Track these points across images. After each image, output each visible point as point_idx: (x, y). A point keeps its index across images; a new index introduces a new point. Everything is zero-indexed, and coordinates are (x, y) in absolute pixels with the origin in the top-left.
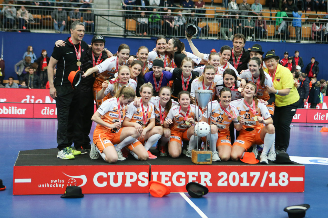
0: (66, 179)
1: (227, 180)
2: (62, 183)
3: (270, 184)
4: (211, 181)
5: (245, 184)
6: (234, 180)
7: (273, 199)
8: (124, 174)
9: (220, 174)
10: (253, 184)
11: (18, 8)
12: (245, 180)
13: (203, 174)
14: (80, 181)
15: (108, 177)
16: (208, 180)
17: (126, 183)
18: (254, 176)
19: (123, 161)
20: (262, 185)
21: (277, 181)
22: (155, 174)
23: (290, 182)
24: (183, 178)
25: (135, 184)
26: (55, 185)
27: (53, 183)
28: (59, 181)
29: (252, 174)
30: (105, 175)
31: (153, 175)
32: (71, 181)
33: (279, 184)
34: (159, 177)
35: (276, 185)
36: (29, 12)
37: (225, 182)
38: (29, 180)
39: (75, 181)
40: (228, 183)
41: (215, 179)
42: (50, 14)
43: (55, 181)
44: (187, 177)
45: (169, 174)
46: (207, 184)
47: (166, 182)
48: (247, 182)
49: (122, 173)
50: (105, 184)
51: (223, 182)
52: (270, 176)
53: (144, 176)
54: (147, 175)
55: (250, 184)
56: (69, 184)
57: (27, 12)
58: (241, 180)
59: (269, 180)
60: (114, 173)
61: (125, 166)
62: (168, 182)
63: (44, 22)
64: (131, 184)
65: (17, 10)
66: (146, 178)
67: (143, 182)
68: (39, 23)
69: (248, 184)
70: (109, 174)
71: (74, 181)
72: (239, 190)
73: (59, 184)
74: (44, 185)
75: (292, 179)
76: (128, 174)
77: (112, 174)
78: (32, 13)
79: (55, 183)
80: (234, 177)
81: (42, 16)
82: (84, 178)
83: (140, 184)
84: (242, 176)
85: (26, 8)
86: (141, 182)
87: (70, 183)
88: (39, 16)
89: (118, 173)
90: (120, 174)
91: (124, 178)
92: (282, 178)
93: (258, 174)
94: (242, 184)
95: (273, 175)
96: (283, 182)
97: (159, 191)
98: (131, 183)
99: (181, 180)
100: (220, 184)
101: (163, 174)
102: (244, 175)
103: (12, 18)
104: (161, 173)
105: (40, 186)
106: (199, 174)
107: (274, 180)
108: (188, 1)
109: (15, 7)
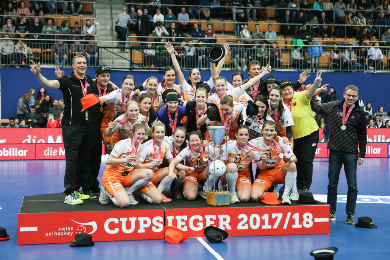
0: (75, 226)
1: (248, 222)
2: (70, 231)
3: (294, 226)
4: (230, 224)
5: (267, 226)
6: (255, 223)
7: (297, 242)
8: (137, 219)
9: (240, 217)
10: (276, 226)
12: (267, 222)
13: (221, 217)
14: (90, 228)
15: (120, 222)
16: (227, 223)
17: (139, 229)
18: (277, 218)
19: (135, 205)
20: (285, 227)
21: (301, 222)
22: (170, 218)
23: (315, 223)
24: (201, 222)
25: (148, 230)
26: (63, 233)
27: (61, 231)
28: (68, 229)
29: (274, 216)
30: (116, 221)
31: (168, 220)
32: (80, 228)
33: (303, 226)
34: (175, 222)
35: (300, 226)
36: (28, 46)
37: (245, 225)
38: (35, 229)
40: (249, 226)
41: (234, 222)
43: (63, 229)
44: (204, 221)
45: (185, 218)
46: (226, 228)
47: (183, 226)
48: (269, 224)
49: (135, 219)
50: (117, 230)
51: (243, 225)
52: (294, 217)
53: (158, 221)
54: (161, 219)
55: (272, 226)
56: (78, 232)
57: (25, 46)
58: (263, 222)
59: (292, 221)
60: (126, 219)
61: (138, 211)
62: (185, 227)
63: (44, 56)
64: (145, 230)
65: (15, 44)
66: (161, 223)
67: (157, 227)
68: (39, 58)
69: (270, 227)
70: (121, 220)
71: (84, 228)
72: (260, 233)
73: (67, 231)
74: (51, 233)
75: (317, 220)
76: (141, 219)
77: (124, 220)
78: (31, 47)
79: (63, 231)
80: (255, 220)
81: (42, 50)
82: (94, 224)
83: (154, 229)
84: (263, 218)
85: (24, 41)
86: (155, 227)
87: (80, 231)
88: (39, 50)
89: (131, 219)
90: (133, 220)
91: (137, 223)
92: (306, 220)
93: (280, 216)
94: (263, 227)
95: (296, 216)
96: (308, 223)
97: (176, 236)
98: (144, 228)
99: (198, 224)
100: (240, 227)
101: (179, 218)
102: (266, 217)
104: (177, 217)
105: (47, 234)
106: (217, 217)
107: (297, 221)
108: (197, 31)
109: (12, 40)
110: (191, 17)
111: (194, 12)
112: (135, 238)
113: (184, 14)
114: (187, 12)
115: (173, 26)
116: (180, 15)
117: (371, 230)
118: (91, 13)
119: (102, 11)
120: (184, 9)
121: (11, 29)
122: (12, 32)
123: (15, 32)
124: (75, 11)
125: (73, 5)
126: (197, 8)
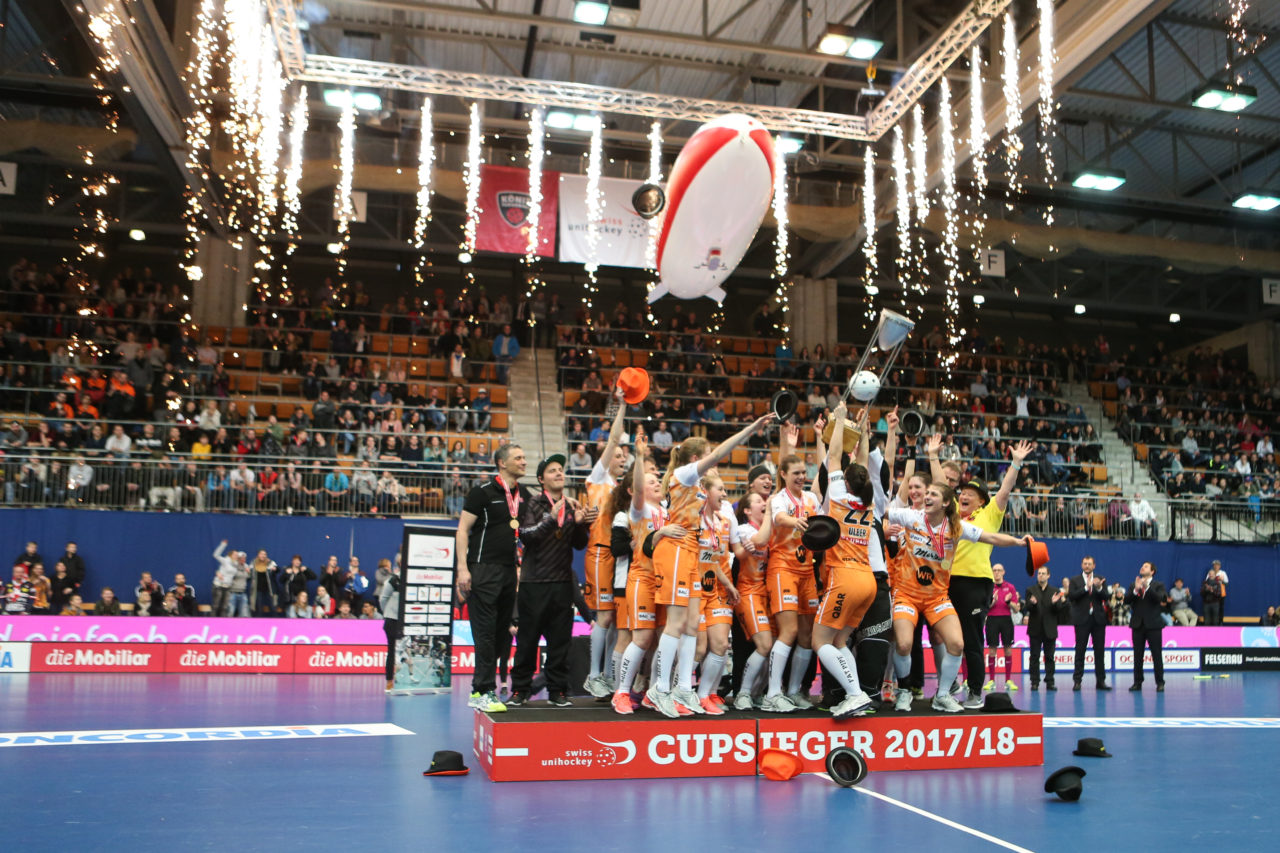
0: (596, 748)
1: (903, 745)
2: (587, 758)
3: (983, 752)
4: (873, 747)
5: (936, 752)
6: (916, 747)
7: (987, 781)
8: (708, 737)
9: (889, 735)
10: (951, 752)
11: (379, 475)
12: (936, 745)
13: (857, 735)
14: (623, 753)
15: (677, 743)
16: (867, 746)
17: (711, 756)
18: (953, 736)
20: (967, 754)
21: (994, 744)
22: (766, 736)
23: (1017, 746)
24: (821, 743)
25: (728, 757)
26: (573, 760)
27: (571, 758)
28: (582, 754)
29: (948, 733)
30: (670, 740)
31: (762, 739)
32: (605, 752)
33: (997, 751)
34: (775, 742)
35: (993, 752)
36: (401, 482)
37: (899, 749)
38: (523, 752)
39: (613, 752)
40: (906, 752)
41: (880, 745)
42: (439, 486)
43: (574, 753)
44: (827, 742)
45: (793, 736)
46: (865, 754)
48: (940, 749)
49: (704, 737)
50: (670, 758)
51: (896, 750)
52: (982, 735)
53: (745, 742)
54: (751, 738)
55: (946, 753)
56: (601, 759)
57: (395, 482)
58: (929, 745)
59: (979, 743)
60: (688, 737)
63: (427, 500)
64: (721, 758)
65: (379, 478)
66: (751, 744)
67: (744, 753)
68: (419, 503)
69: (941, 754)
70: (678, 739)
72: (925, 766)
73: (581, 758)
74: (552, 761)
75: (1022, 741)
76: (715, 738)
77: (684, 739)
78: (406, 485)
79: (574, 758)
80: (916, 740)
81: (423, 490)
82: (630, 746)
83: (738, 756)
84: (930, 737)
85: (393, 473)
86: (740, 752)
87: (604, 758)
88: (417, 490)
89: (696, 737)
90: (700, 739)
91: (708, 744)
92: (1002, 740)
93: (959, 733)
94: (930, 754)
95: (986, 734)
96: (1006, 746)
97: (783, 767)
98: (721, 755)
99: (817, 747)
100: (889, 753)
101: (782, 736)
102: (934, 735)
103: (370, 493)
104: (779, 735)
105: (544, 763)
106: (849, 734)
107: (988, 743)
109: (374, 472)
111: (680, 431)
112: (704, 772)
113: (663, 432)
114: (668, 430)
116: (657, 436)
117: (1102, 761)
118: (504, 430)
119: (524, 427)
120: (663, 425)
121: (371, 454)
122: (374, 459)
123: (379, 458)
124: (480, 426)
125: (476, 416)
126: (686, 424)
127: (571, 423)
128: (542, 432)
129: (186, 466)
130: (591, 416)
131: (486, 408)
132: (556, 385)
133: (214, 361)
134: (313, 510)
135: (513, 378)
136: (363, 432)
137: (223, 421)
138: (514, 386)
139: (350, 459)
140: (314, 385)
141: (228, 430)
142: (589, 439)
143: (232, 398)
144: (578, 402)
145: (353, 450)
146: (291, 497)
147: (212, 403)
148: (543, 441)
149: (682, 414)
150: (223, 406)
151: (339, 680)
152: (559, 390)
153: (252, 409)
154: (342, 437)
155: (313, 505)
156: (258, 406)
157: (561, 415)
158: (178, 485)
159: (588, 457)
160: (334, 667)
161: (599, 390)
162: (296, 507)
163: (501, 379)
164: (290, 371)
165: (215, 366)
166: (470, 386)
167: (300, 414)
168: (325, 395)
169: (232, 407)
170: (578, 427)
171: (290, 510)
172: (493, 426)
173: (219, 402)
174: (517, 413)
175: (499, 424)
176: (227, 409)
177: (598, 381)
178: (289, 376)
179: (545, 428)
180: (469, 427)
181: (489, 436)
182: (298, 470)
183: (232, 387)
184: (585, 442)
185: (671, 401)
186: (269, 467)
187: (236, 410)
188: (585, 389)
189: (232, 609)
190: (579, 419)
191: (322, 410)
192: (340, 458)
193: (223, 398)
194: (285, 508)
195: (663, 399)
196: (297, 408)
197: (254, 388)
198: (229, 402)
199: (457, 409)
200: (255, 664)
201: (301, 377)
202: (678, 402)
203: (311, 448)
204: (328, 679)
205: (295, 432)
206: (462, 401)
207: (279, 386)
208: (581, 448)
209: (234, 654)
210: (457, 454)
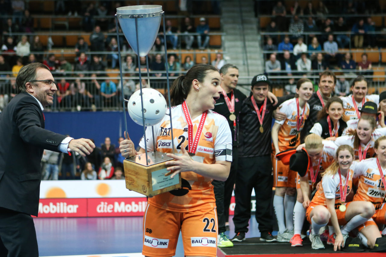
108: (348, 62)
109: (133, 80)
110: (340, 47)
111: (343, 41)
113: (331, 42)
114: (335, 40)
115: (320, 56)
116: (327, 45)
118: (219, 47)
119: (233, 43)
120: (331, 37)
121: (129, 68)
122: (131, 71)
123: (135, 70)
124: (202, 44)
125: (199, 38)
126: (348, 35)
127: (265, 39)
128: (245, 47)
129: (10, 81)
130: (279, 33)
131: (206, 32)
132: (253, 14)
133: (23, 8)
134: (94, 107)
135: (224, 9)
136: (124, 53)
137: (32, 49)
138: (225, 15)
139: (116, 71)
140: (89, 22)
141: (36, 56)
142: (277, 49)
143: (36, 34)
144: (269, 24)
145: (118, 66)
146: (80, 99)
147: (24, 37)
148: (246, 52)
149: (345, 28)
150: (31, 38)
151: (117, 221)
152: (256, 16)
153: (50, 40)
154: (110, 57)
155: (94, 103)
156: (53, 38)
157: (258, 33)
158: (6, 93)
159: (278, 63)
160: (113, 212)
161: (284, 14)
162: (82, 106)
163: (215, 10)
164: (73, 14)
165: (23, 13)
166: (195, 17)
167: (81, 42)
168: (98, 29)
169: (37, 39)
170: (270, 42)
171: (79, 108)
172: (211, 44)
173: (28, 36)
174: (228, 34)
175: (216, 42)
176: (34, 41)
177: (284, 8)
178: (73, 17)
179: (247, 43)
180: (195, 46)
181: (209, 51)
182: (82, 81)
183: (35, 26)
184: (275, 52)
185: (338, 19)
186: (63, 79)
187: (40, 40)
188: (274, 13)
189: (48, 174)
190: (271, 36)
191: (96, 39)
192: (108, 71)
193: (30, 34)
194: (76, 106)
195: (331, 18)
196: (79, 38)
197: (50, 25)
198: (34, 37)
199: (186, 33)
200: (62, 212)
201: (80, 17)
202: (341, 19)
203: (91, 65)
204: (109, 220)
205: (78, 55)
206: (190, 28)
207: (66, 24)
208: (273, 56)
209: (49, 205)
210: (187, 65)
